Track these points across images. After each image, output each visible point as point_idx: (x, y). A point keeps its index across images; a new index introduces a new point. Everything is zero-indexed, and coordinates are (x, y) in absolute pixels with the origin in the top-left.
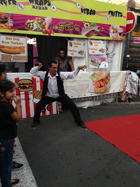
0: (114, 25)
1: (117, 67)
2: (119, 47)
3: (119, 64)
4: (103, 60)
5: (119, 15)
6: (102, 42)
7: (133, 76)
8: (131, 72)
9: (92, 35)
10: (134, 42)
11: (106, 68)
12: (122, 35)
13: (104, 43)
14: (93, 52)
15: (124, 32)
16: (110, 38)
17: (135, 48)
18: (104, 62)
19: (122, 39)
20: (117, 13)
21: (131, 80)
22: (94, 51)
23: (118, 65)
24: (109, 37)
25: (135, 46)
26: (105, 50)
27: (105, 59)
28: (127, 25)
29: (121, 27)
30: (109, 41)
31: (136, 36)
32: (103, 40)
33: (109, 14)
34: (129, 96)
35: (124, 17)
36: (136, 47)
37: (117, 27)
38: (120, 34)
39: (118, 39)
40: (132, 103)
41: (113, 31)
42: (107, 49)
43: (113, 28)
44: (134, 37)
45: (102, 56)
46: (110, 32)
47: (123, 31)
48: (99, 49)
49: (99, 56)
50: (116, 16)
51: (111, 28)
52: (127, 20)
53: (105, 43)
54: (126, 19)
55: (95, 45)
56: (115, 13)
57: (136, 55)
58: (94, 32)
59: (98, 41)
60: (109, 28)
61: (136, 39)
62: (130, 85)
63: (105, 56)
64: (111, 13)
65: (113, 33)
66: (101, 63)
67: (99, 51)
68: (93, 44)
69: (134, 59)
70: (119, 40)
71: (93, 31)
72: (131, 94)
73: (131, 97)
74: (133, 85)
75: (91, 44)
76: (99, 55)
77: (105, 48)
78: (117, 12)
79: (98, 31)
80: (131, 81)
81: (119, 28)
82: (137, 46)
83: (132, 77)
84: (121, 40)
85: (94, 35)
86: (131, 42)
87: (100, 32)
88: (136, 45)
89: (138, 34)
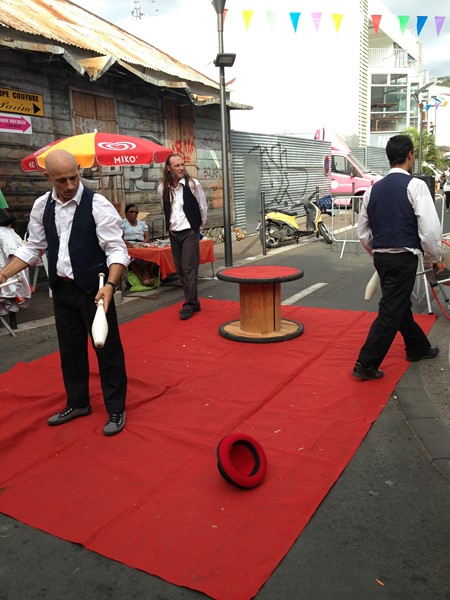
31: (4, 109)
40: (24, 327)
61: (7, 121)
89: (10, 104)
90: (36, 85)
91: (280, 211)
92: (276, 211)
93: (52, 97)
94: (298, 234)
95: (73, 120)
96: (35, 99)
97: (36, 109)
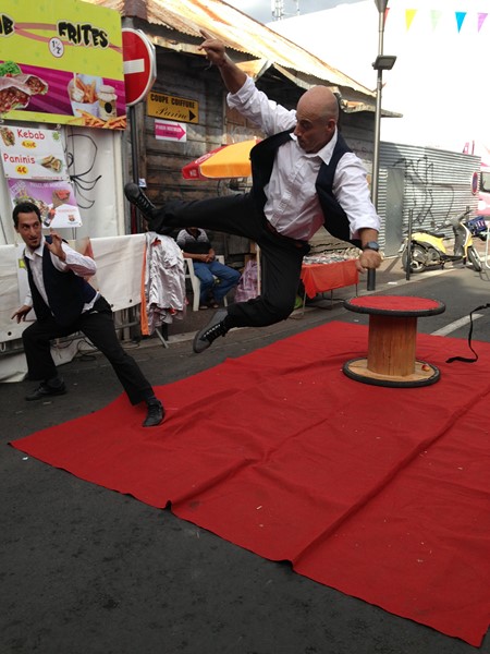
0: (83, 75)
1: (115, 222)
2: (110, 152)
3: (117, 210)
4: (62, 197)
5: (95, 40)
6: (48, 133)
7: (168, 251)
8: (160, 237)
9: (8, 108)
10: (158, 137)
11: (74, 226)
12: (114, 111)
13: (56, 137)
14: (22, 170)
15: (119, 100)
16: (77, 120)
17: (164, 159)
18: (64, 206)
19: (118, 125)
20: (90, 33)
21: (163, 263)
22: (22, 165)
23: (117, 216)
24: (72, 114)
25: (163, 149)
26: (64, 163)
27: (68, 194)
28: (126, 76)
29: (107, 82)
30: (72, 131)
31: (162, 116)
32: (51, 126)
33: (61, 33)
34: (162, 318)
35: (112, 46)
36: (168, 155)
37: (95, 82)
38: (108, 107)
39: (102, 123)
40: (174, 339)
41: (82, 94)
42: (70, 161)
43: (80, 86)
44: (157, 121)
45: (56, 185)
46: (73, 100)
47: (115, 97)
48: (40, 158)
49: (46, 185)
50: (87, 42)
51: (73, 82)
52: (125, 59)
53: (62, 136)
54: (121, 56)
55: (24, 144)
56: (82, 32)
57: (169, 181)
58: (14, 94)
59: (34, 131)
60: (66, 83)
61: (164, 128)
62: (160, 281)
63: (67, 185)
64: (66, 31)
65: (85, 102)
66: (54, 208)
67: (44, 165)
68: (18, 140)
69: (166, 193)
70: (108, 129)
71: (12, 91)
72: (169, 310)
73: (168, 320)
74: (171, 278)
75: (10, 139)
76: (46, 181)
77: (61, 156)
78: (87, 28)
79: (28, 91)
80: (161, 266)
81: (100, 87)
82: (169, 149)
83: (163, 253)
84: (112, 127)
85: (18, 106)
86: (150, 137)
87: (38, 97)
88: (166, 145)
89: (168, 111)
90: (194, 90)
91: (426, 232)
92: (422, 231)
93: (207, 104)
94: (445, 258)
95: (225, 127)
96: (191, 105)
97: (192, 116)
